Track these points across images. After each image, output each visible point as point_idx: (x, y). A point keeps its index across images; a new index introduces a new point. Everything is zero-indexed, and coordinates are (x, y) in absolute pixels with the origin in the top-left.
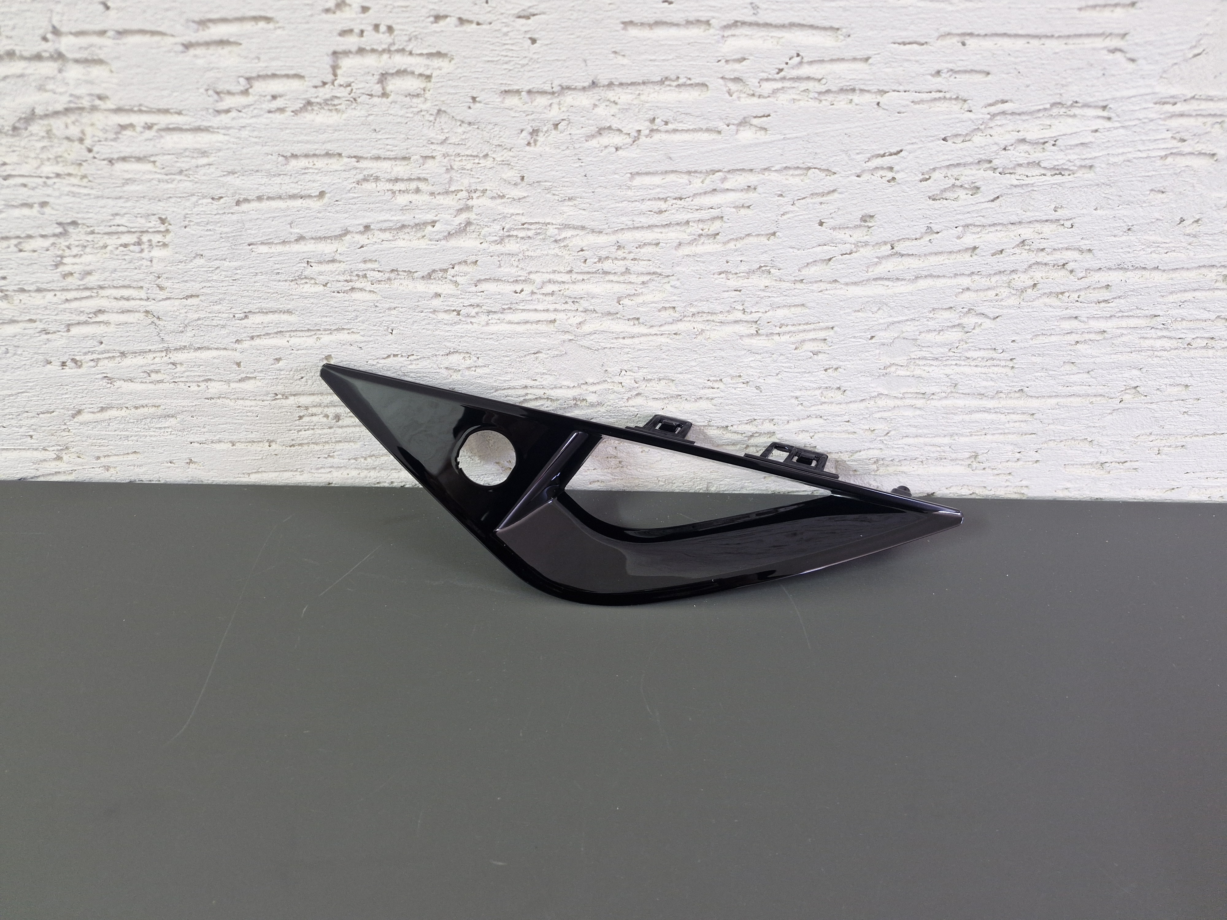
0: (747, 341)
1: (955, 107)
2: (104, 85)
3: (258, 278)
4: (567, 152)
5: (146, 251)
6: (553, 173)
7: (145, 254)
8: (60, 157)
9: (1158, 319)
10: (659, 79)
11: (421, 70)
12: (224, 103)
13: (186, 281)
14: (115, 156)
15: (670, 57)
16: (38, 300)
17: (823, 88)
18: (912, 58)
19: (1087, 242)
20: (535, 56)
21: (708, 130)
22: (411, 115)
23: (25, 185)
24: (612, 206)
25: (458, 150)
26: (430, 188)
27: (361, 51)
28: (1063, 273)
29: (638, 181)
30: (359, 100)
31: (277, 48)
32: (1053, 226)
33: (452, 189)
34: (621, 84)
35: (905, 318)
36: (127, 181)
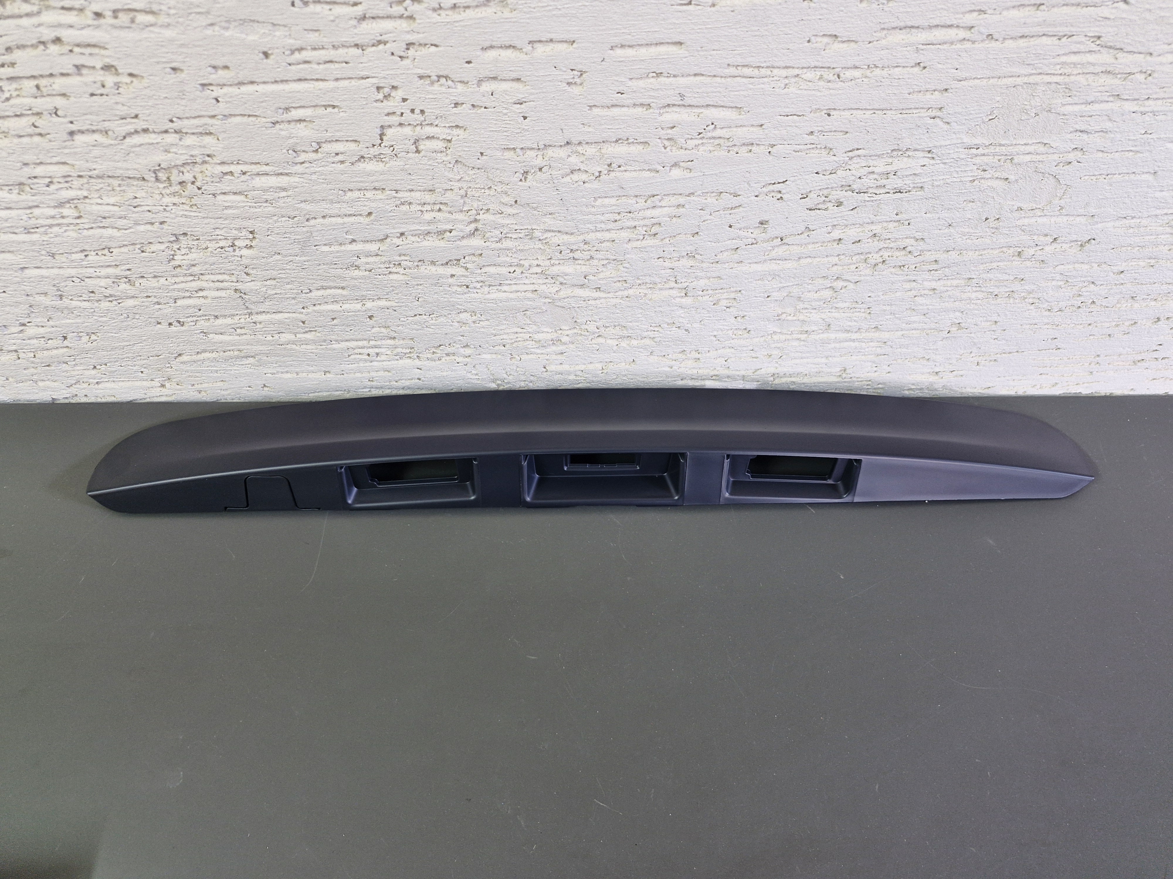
0: (678, 300)
1: (824, 153)
2: (212, 148)
3: (320, 267)
4: (549, 185)
5: (237, 250)
6: (539, 198)
7: (237, 253)
8: (177, 192)
9: (973, 281)
10: (615, 140)
11: (444, 137)
12: (300, 158)
13: (267, 270)
14: (218, 192)
15: (622, 127)
16: (154, 283)
17: (730, 144)
18: (793, 124)
19: (920, 234)
20: (526, 128)
21: (648, 170)
22: (436, 164)
23: (149, 211)
24: (581, 218)
25: (469, 185)
26: (449, 209)
27: (401, 125)
28: (903, 253)
29: (599, 202)
30: (399, 156)
31: (340, 124)
32: (896, 224)
33: (465, 209)
34: (587, 143)
35: (791, 284)
36: (227, 208)
